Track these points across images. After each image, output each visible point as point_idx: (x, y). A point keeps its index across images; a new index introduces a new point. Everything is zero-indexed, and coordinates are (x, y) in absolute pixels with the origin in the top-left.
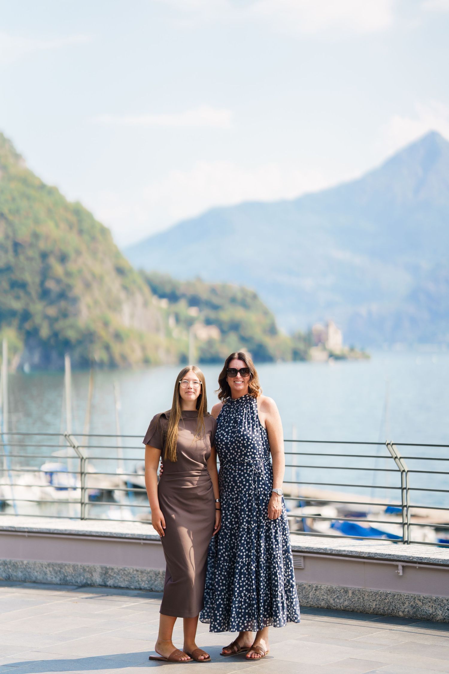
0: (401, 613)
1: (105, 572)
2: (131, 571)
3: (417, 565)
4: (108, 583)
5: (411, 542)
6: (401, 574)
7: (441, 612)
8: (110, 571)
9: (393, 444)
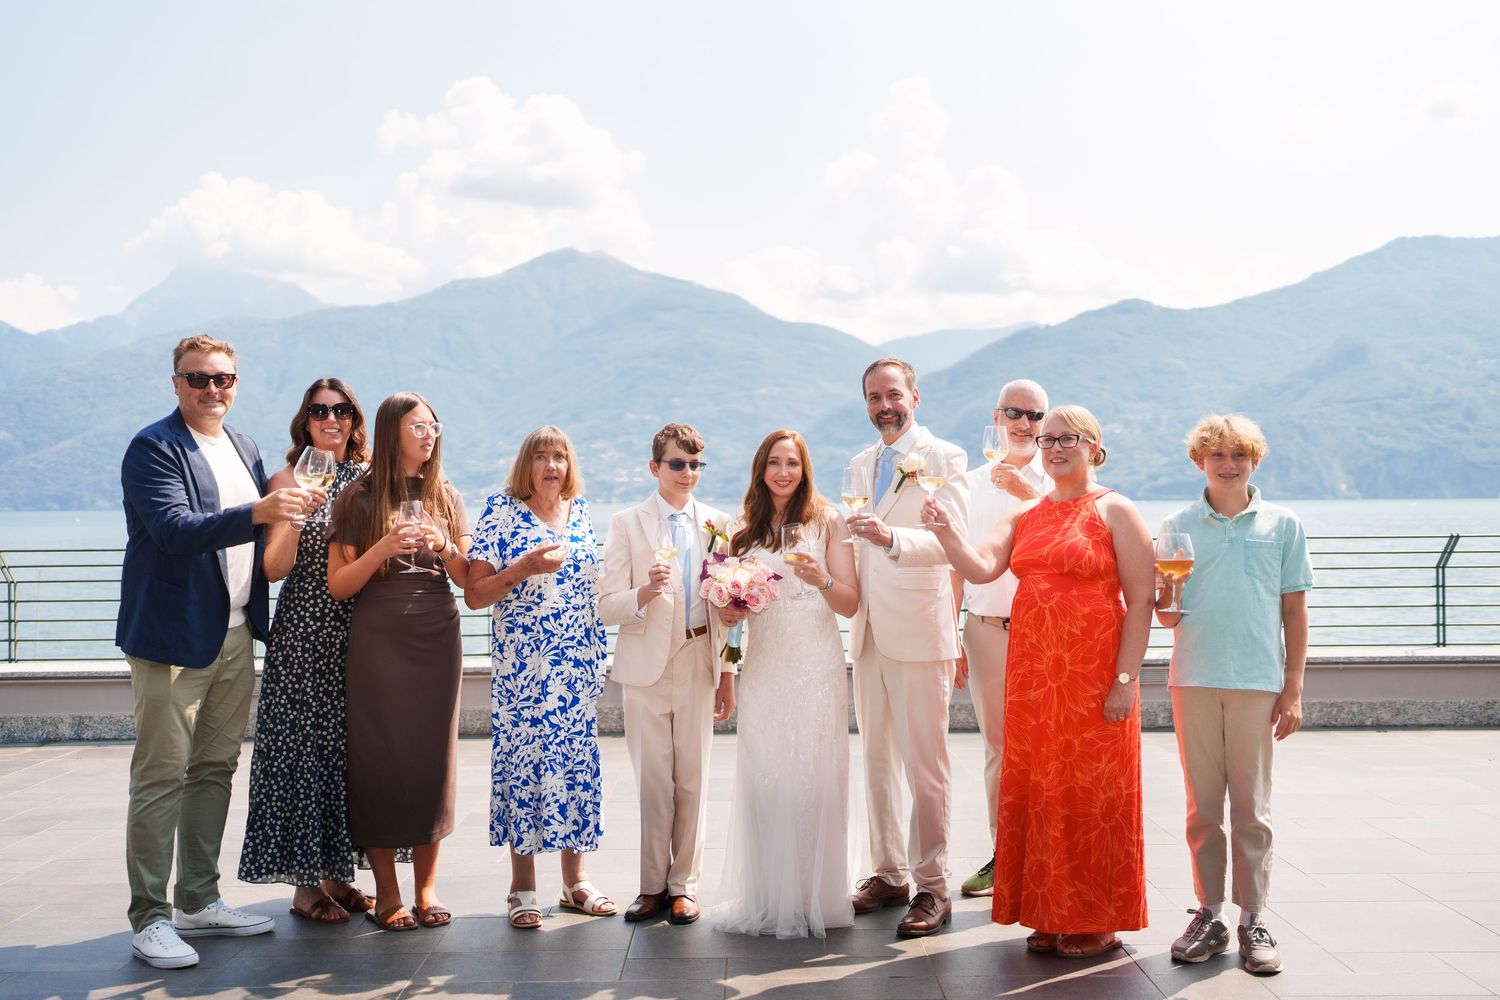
1: (80, 722)
2: (122, 718)
4: (84, 736)
8: (87, 722)
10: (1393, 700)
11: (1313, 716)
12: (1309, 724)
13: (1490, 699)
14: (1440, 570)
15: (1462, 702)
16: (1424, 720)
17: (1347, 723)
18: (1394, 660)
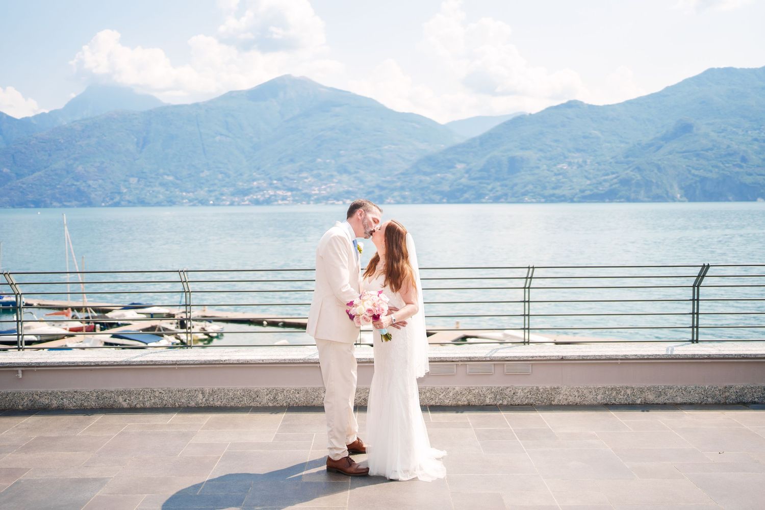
0: (20, 407)
3: (36, 369)
5: (24, 349)
6: (21, 377)
7: (56, 402)
9: (10, 273)
10: (656, 385)
11: (599, 397)
12: (595, 403)
13: (727, 384)
14: (696, 288)
15: (707, 387)
16: (679, 400)
17: (622, 402)
18: (658, 357)
